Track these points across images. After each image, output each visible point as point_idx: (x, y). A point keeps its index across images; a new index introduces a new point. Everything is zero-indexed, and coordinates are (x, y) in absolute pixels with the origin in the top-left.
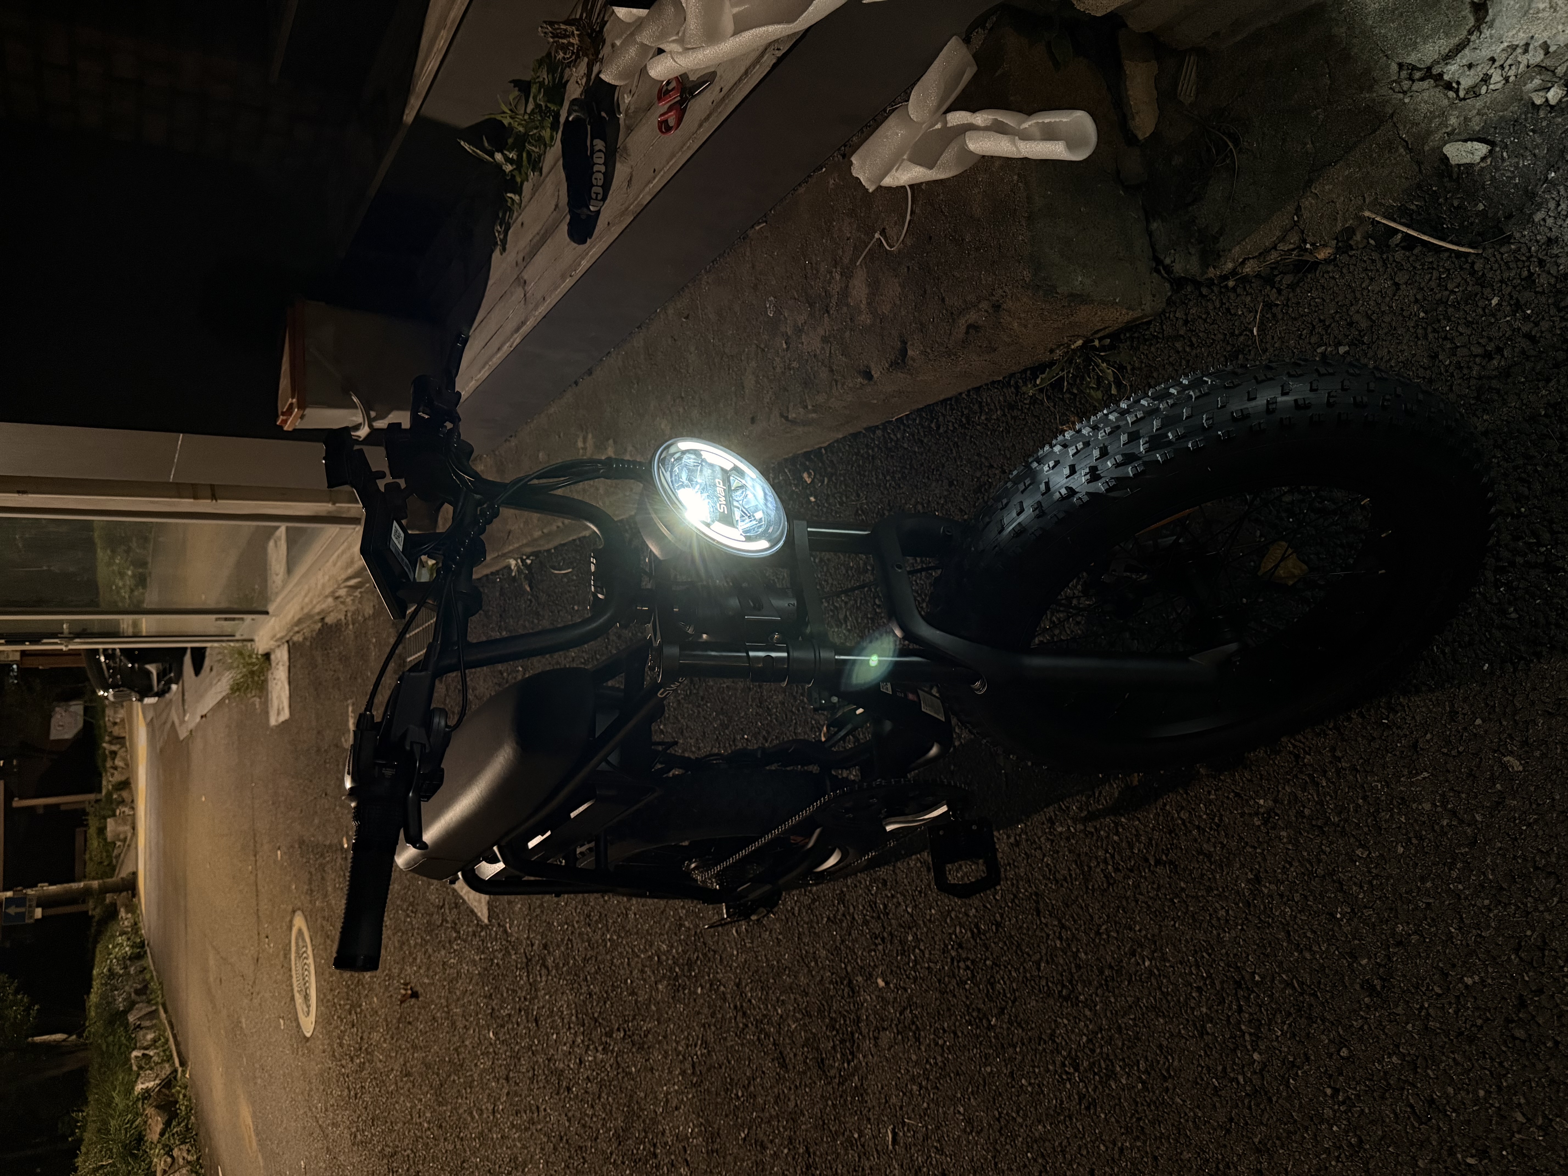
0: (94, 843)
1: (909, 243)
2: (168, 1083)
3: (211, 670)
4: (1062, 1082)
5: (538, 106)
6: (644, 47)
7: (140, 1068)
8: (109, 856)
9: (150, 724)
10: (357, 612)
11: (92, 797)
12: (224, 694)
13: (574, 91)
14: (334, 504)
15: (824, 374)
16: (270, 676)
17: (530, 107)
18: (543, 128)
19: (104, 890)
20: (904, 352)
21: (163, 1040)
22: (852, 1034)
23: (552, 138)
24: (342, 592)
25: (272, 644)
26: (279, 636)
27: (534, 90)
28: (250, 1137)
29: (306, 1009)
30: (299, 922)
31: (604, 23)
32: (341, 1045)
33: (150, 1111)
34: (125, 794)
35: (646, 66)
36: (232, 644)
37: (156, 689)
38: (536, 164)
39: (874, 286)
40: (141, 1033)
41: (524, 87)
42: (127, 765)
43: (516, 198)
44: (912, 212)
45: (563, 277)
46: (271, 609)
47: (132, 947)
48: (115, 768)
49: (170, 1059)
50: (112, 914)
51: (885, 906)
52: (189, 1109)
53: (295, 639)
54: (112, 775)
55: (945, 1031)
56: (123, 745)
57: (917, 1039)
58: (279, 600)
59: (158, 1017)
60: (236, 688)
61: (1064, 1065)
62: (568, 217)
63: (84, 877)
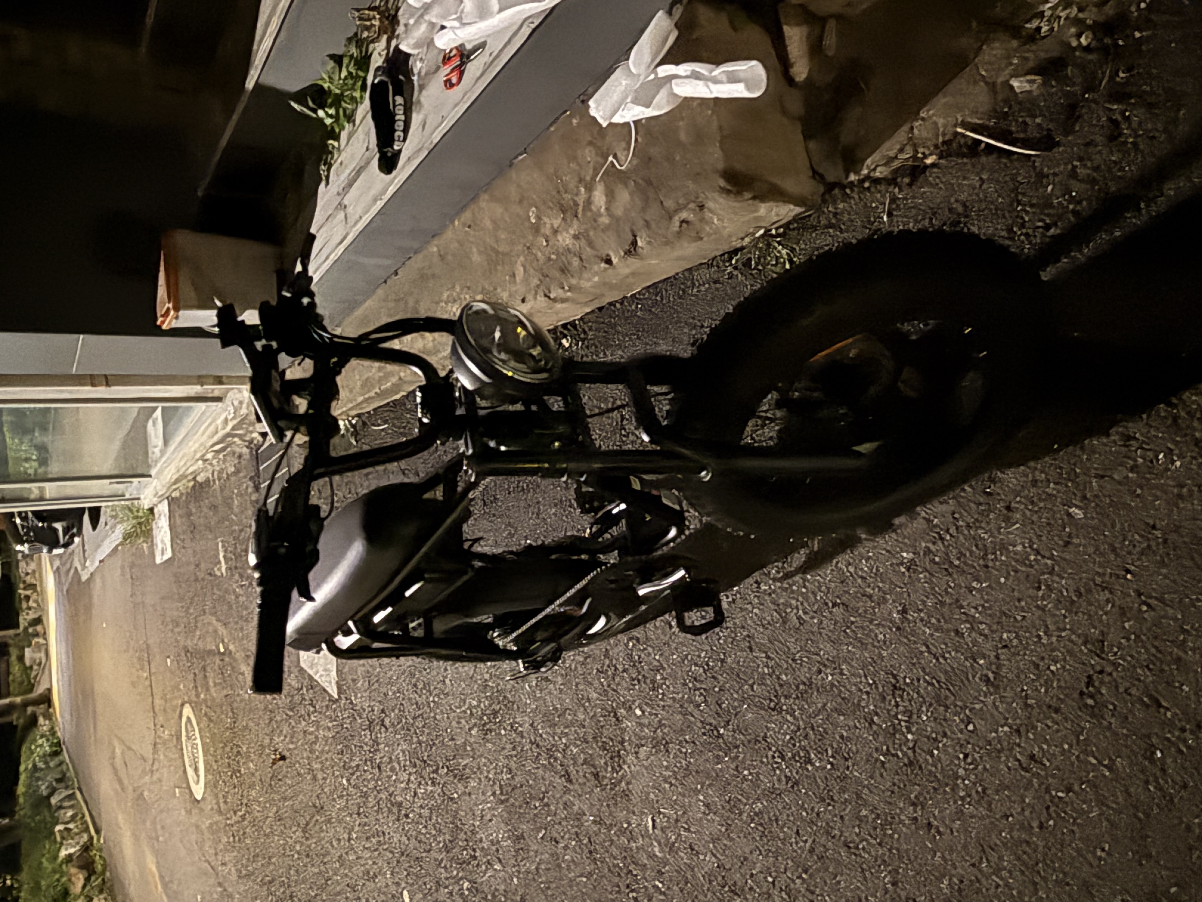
0: (16, 669)
1: (635, 162)
2: (87, 848)
3: (106, 524)
4: (774, 770)
5: (350, 73)
6: (432, 25)
7: (63, 838)
8: (28, 676)
9: (57, 572)
10: (220, 472)
11: (11, 632)
12: (117, 542)
13: (377, 61)
14: (202, 385)
15: (576, 262)
16: (154, 526)
17: (344, 74)
18: (355, 90)
19: (25, 705)
20: (634, 243)
21: (80, 816)
22: (619, 752)
23: (361, 97)
24: (209, 456)
25: (155, 500)
26: (160, 493)
27: (346, 61)
28: (156, 882)
29: (195, 778)
30: (187, 711)
31: (398, 9)
32: (226, 802)
33: (73, 870)
34: (39, 628)
35: (432, 39)
36: (123, 503)
37: (62, 542)
38: (350, 118)
39: (610, 195)
40: (62, 811)
41: (338, 59)
42: (39, 605)
43: (336, 144)
44: (636, 140)
45: (375, 200)
46: (153, 472)
47: (50, 746)
48: (29, 608)
49: (87, 830)
50: (33, 722)
51: (640, 657)
52: (105, 866)
53: (173, 495)
54: (28, 614)
55: (687, 742)
56: (35, 590)
57: (667, 751)
58: (159, 465)
59: (76, 799)
60: (127, 536)
61: (774, 757)
62: (378, 155)
63: (8, 695)
